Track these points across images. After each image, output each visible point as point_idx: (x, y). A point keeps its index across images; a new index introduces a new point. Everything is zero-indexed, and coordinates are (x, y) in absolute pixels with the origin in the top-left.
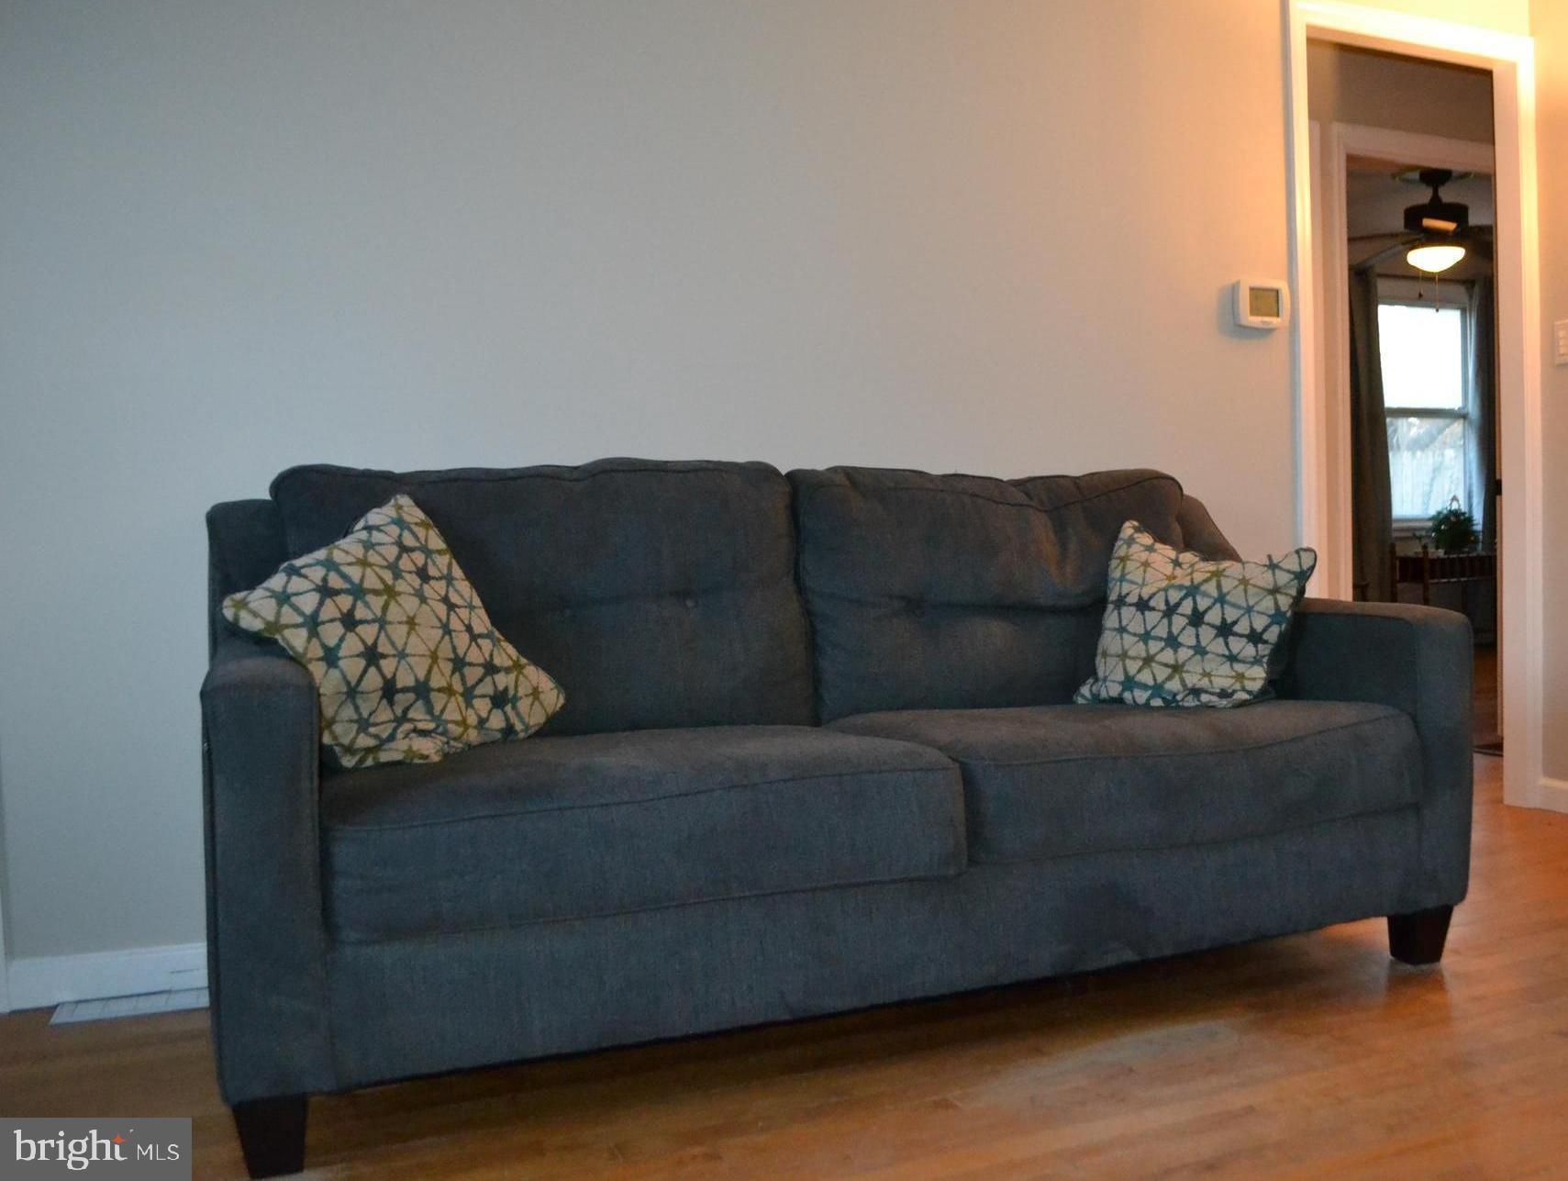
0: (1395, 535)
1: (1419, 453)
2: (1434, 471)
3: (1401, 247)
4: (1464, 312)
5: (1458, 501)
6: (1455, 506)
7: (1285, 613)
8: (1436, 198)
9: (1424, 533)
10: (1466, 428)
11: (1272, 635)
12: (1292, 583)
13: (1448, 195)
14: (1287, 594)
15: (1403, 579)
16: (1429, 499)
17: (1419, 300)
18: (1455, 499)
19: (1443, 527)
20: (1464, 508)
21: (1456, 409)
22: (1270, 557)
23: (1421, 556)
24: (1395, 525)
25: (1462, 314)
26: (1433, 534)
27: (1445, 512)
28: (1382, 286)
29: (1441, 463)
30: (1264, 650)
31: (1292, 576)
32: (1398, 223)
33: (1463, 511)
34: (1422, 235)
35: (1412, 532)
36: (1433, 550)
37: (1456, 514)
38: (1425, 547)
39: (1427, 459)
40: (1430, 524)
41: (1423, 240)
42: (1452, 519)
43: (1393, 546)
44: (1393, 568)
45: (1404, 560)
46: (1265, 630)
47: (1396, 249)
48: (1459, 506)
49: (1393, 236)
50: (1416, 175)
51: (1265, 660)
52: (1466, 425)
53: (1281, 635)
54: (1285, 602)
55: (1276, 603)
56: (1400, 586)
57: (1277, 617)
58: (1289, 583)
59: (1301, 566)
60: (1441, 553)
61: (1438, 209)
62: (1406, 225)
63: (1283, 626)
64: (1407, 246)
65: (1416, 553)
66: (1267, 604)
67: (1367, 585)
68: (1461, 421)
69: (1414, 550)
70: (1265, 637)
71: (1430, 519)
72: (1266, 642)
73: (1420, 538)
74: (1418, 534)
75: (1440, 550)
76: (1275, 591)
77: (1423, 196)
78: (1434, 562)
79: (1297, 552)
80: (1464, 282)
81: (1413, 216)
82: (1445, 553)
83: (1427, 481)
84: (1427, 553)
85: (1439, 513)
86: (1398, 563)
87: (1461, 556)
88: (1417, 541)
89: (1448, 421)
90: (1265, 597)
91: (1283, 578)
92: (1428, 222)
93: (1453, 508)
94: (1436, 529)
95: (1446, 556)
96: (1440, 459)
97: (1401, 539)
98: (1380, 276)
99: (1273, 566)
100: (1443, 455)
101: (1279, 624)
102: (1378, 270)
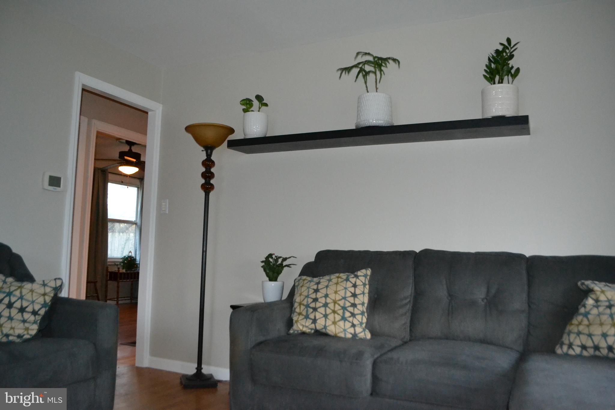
0: (108, 263)
1: (121, 234)
2: (126, 240)
3: (117, 164)
4: (138, 188)
5: (131, 252)
6: (130, 254)
7: (48, 303)
8: (130, 150)
9: (119, 263)
10: (136, 228)
11: (42, 312)
12: (52, 291)
13: (135, 149)
14: (49, 296)
15: (110, 279)
16: (124, 250)
17: (122, 183)
18: (130, 252)
19: (125, 262)
20: (133, 255)
21: (133, 221)
22: (44, 281)
23: (117, 271)
24: (108, 260)
25: (138, 189)
26: (122, 264)
27: (127, 256)
28: (110, 176)
29: (129, 238)
30: (38, 318)
31: (52, 289)
32: (116, 156)
33: (133, 256)
34: (125, 161)
35: (115, 263)
36: (122, 270)
37: (130, 257)
38: (119, 268)
39: (124, 236)
40: (121, 260)
41: (125, 163)
42: (129, 259)
43: (107, 268)
44: (107, 275)
45: (111, 273)
46: (39, 310)
47: (115, 165)
48: (132, 254)
49: (114, 160)
50: (124, 141)
51: (39, 322)
52: (136, 227)
53: (46, 313)
54: (48, 299)
55: (45, 299)
56: (109, 282)
57: (44, 305)
58: (50, 291)
59: (56, 285)
60: (124, 271)
61: (130, 153)
62: (119, 157)
63: (47, 308)
64: (119, 164)
65: (115, 270)
66: (41, 300)
67: (97, 282)
68: (135, 225)
69: (115, 269)
70: (39, 312)
71: (121, 259)
72: (39, 315)
73: (117, 265)
74: (116, 264)
75: (124, 270)
76: (44, 295)
77: (126, 148)
78: (121, 274)
79: (55, 279)
80: (139, 179)
81: (122, 154)
82: (126, 271)
83: (123, 243)
84: (119, 271)
85: (125, 257)
86: (109, 273)
87: (131, 272)
88: (116, 266)
89: (130, 225)
90: (40, 297)
91: (48, 290)
92: (126, 158)
93: (130, 255)
94: (123, 262)
95: (126, 272)
96: (128, 236)
97: (110, 265)
98: (109, 172)
99: (44, 285)
100: (129, 235)
101: (45, 307)
102: (109, 170)
